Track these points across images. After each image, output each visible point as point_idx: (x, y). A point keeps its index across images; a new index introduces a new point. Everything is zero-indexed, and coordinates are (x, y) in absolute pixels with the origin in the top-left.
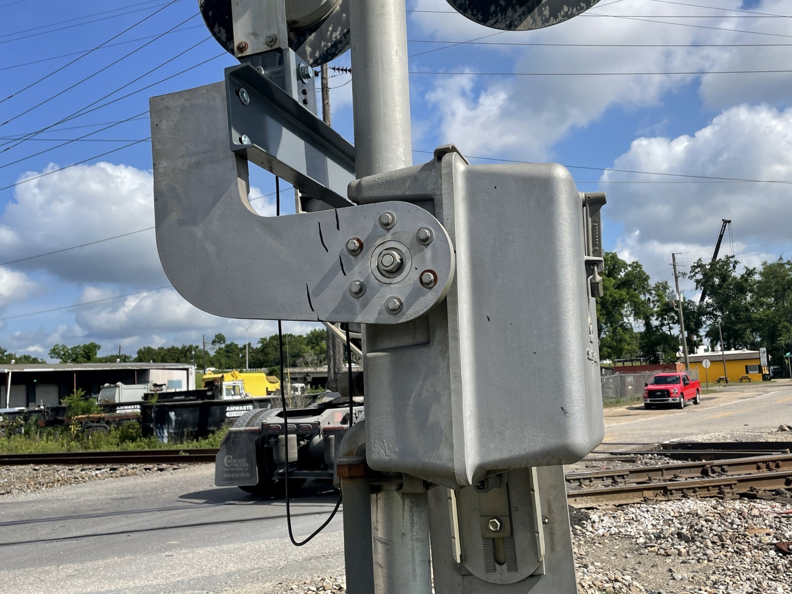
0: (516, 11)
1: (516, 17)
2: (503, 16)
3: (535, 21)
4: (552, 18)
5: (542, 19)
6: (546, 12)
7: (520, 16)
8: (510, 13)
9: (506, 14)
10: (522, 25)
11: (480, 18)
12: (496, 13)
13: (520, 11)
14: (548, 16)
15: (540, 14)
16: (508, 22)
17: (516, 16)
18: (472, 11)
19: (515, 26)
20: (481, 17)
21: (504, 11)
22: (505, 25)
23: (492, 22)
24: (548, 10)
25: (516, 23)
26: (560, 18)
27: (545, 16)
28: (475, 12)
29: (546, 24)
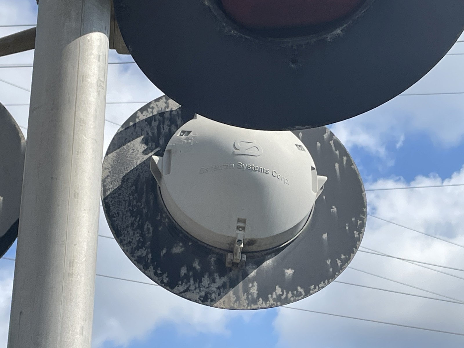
0: (214, 281)
1: (215, 290)
2: (197, 285)
3: (238, 299)
4: (261, 299)
5: (247, 298)
6: (254, 290)
7: (219, 288)
8: (206, 281)
9: (201, 281)
10: (222, 300)
11: (165, 281)
12: (187, 277)
13: (219, 281)
14: (255, 296)
15: (246, 290)
16: (203, 294)
17: (214, 287)
18: (156, 269)
19: (212, 301)
20: (167, 279)
21: (198, 277)
22: (198, 296)
23: (182, 288)
24: (256, 288)
25: (213, 296)
26: (271, 302)
27: (252, 294)
28: (159, 272)
29: (253, 306)
